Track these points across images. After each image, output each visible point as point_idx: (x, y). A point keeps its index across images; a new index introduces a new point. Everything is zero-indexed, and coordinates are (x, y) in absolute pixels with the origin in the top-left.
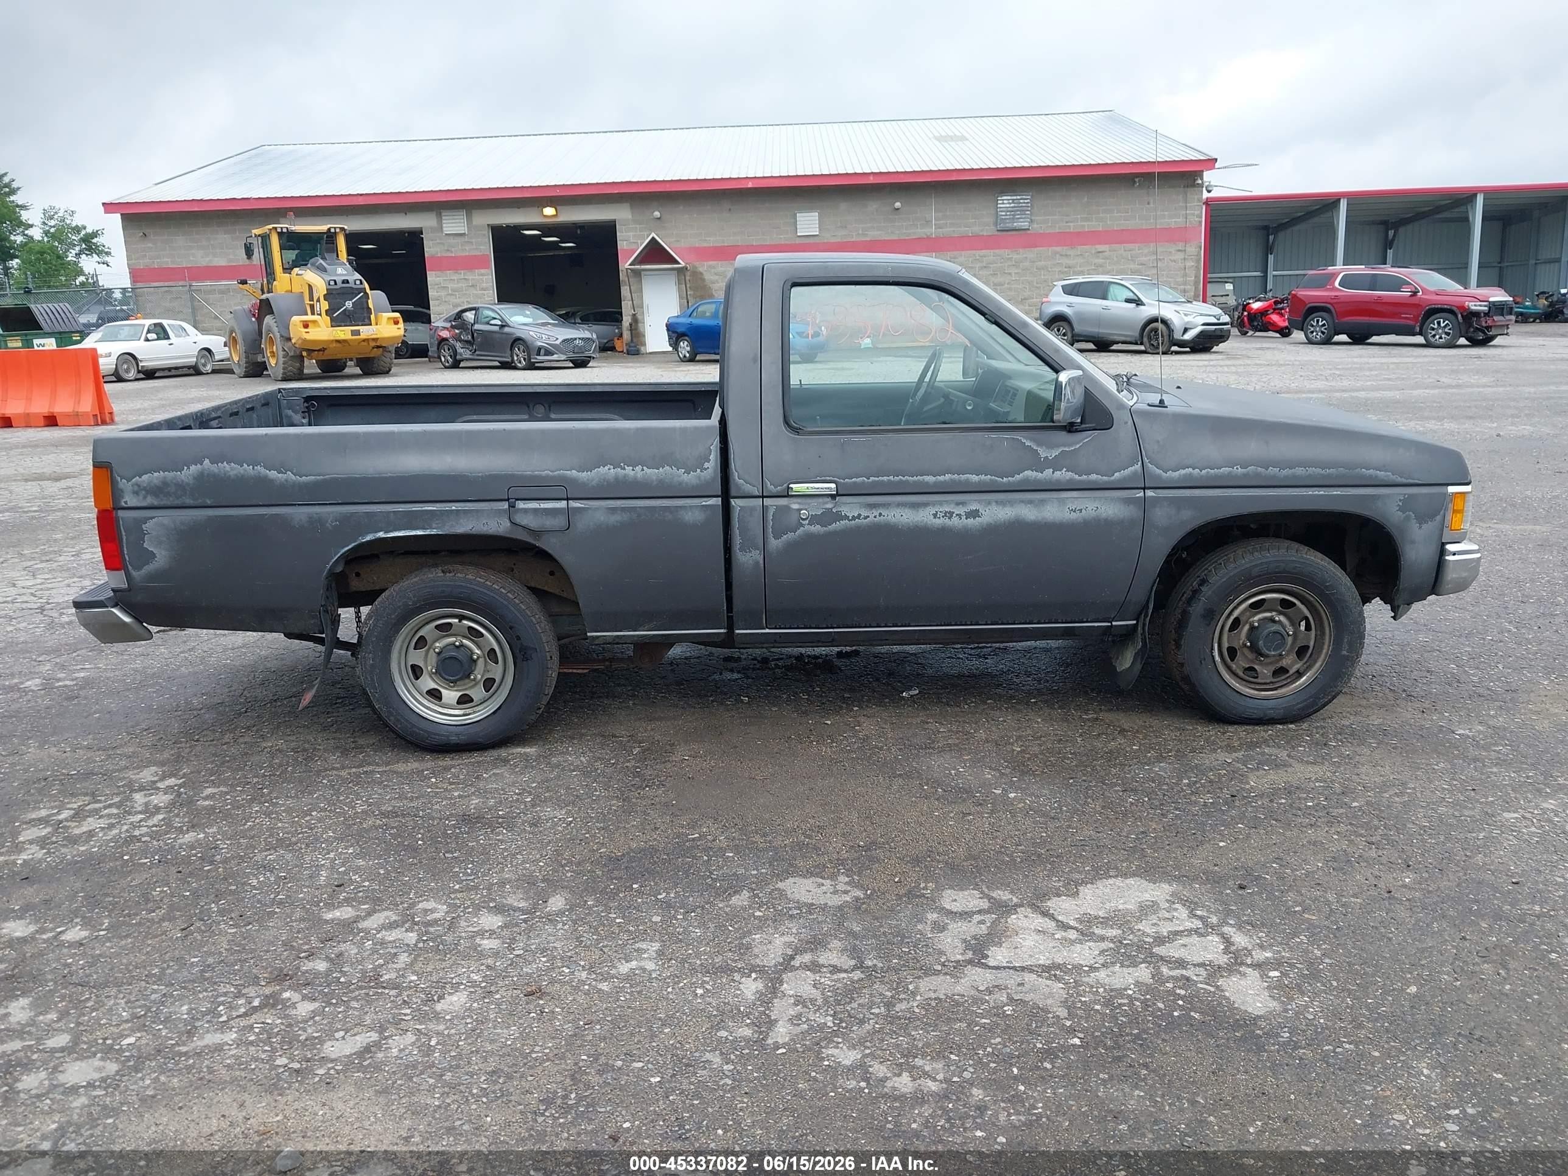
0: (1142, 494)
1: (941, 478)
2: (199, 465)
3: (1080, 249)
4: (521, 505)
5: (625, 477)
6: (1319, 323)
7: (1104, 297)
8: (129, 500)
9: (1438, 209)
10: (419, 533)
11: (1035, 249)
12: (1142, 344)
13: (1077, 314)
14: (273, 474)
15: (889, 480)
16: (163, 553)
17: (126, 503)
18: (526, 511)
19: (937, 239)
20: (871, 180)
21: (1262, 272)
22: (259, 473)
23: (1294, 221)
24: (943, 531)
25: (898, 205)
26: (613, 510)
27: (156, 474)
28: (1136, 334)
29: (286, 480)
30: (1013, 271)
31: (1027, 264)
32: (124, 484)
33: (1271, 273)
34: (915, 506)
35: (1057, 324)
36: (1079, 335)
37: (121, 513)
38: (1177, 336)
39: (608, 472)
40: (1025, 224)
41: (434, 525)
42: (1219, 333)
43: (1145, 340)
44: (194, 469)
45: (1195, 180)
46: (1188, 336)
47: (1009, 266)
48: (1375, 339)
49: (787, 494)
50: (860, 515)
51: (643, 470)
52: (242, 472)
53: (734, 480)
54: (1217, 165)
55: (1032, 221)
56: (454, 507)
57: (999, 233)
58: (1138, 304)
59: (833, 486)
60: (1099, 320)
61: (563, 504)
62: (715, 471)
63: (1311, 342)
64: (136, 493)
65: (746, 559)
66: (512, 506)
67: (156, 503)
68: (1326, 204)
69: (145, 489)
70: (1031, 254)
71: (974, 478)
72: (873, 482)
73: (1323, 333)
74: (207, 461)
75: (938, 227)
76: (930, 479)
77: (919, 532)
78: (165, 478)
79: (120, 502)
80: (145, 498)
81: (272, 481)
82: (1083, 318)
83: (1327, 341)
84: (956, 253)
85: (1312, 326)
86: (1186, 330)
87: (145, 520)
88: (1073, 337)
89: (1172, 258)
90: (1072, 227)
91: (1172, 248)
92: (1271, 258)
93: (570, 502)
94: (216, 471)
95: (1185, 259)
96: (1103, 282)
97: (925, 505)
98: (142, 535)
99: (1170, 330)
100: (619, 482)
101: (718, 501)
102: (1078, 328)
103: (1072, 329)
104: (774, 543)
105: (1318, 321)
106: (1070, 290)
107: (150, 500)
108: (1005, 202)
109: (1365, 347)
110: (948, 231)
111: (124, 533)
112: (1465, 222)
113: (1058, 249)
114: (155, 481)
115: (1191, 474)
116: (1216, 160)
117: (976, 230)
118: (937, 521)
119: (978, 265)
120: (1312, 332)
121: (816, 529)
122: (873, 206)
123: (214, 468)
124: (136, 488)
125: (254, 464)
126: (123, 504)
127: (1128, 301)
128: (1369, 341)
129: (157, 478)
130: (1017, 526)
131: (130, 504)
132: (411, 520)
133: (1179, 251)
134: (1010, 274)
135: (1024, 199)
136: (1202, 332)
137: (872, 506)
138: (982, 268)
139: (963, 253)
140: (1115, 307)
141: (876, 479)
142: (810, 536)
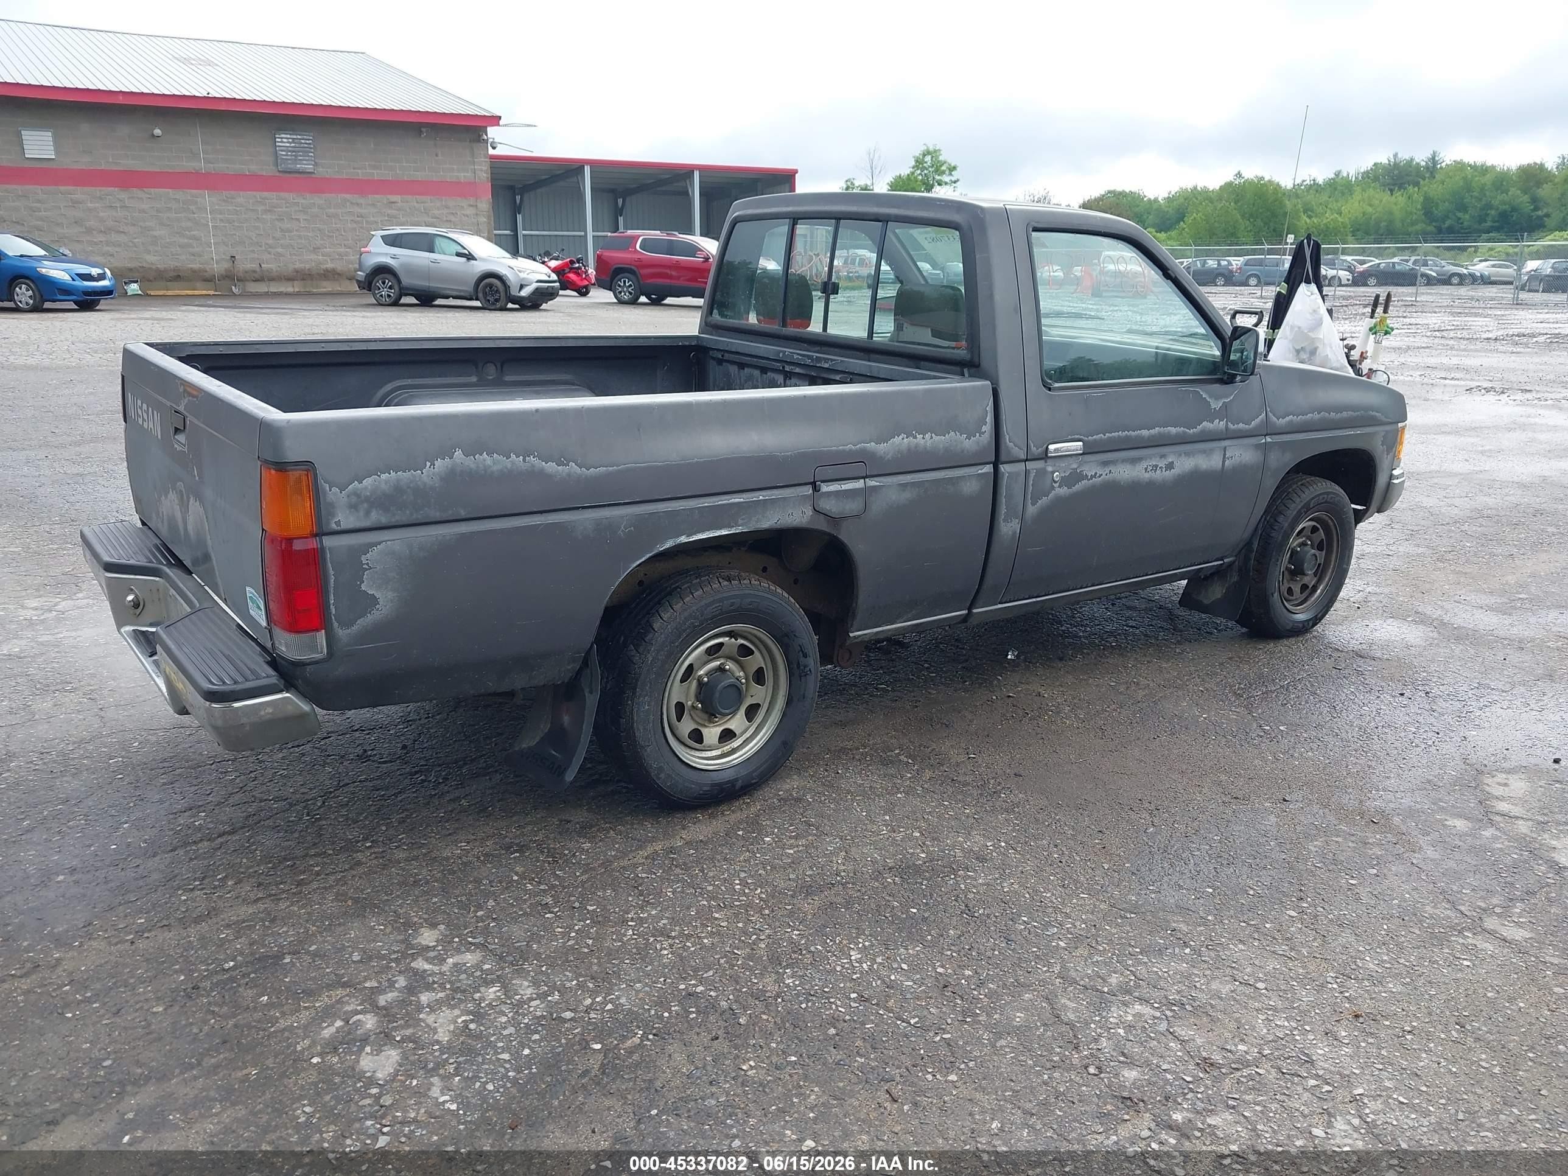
0: (1264, 441)
1: (1152, 432)
2: (447, 460)
3: (372, 198)
4: (825, 488)
5: (916, 447)
6: (626, 284)
7: (431, 250)
8: (344, 519)
9: (661, 182)
10: (724, 532)
11: (323, 195)
12: (477, 299)
13: (402, 265)
14: (551, 467)
15: (1119, 436)
16: (390, 595)
17: (338, 523)
18: (829, 494)
19: (207, 175)
20: (121, 100)
21: (512, 231)
22: (533, 466)
23: (538, 184)
24: (1151, 484)
25: (157, 132)
26: (904, 486)
27: (384, 476)
28: (469, 288)
29: (569, 475)
30: (302, 217)
31: (315, 210)
32: (335, 494)
33: (522, 232)
34: (1134, 461)
35: (382, 276)
36: (407, 289)
37: (328, 542)
38: (514, 292)
39: (901, 442)
40: (310, 167)
41: (740, 522)
42: (550, 290)
43: (480, 295)
44: (441, 465)
45: (480, 136)
46: (524, 293)
47: (296, 211)
48: (669, 300)
49: (1045, 456)
50: (1096, 473)
51: (932, 438)
52: (509, 466)
53: (1006, 443)
54: (501, 122)
55: (316, 164)
56: (761, 496)
57: (281, 175)
58: (468, 259)
59: (1081, 443)
60: (427, 273)
61: (860, 484)
62: (991, 437)
63: (621, 302)
64: (353, 507)
65: (1008, 528)
66: (816, 489)
67: (384, 520)
68: (570, 170)
69: (367, 499)
70: (318, 200)
71: (1173, 430)
72: (1109, 437)
73: (630, 293)
74: (458, 453)
75: (207, 161)
76: (1145, 433)
77: (1135, 487)
78: (398, 480)
79: (328, 523)
80: (368, 513)
81: (549, 477)
82: (410, 269)
83: (633, 302)
84: (233, 192)
85: (620, 286)
86: (522, 287)
87: (367, 548)
88: (400, 289)
89: (465, 212)
90: (360, 174)
91: (464, 203)
92: (519, 217)
93: (867, 480)
94: (473, 466)
95: (477, 214)
96: (427, 234)
97: (1140, 459)
98: (359, 571)
99: (506, 287)
100: (914, 453)
101: (988, 469)
102: (406, 281)
103: (399, 281)
104: (1032, 510)
105: (625, 282)
106: (393, 241)
107: (376, 517)
108: (284, 140)
109: (662, 308)
110: (221, 167)
111: (332, 572)
112: (686, 194)
113: (348, 196)
114: (383, 486)
115: (1292, 421)
116: (500, 117)
117: (254, 168)
118: (1147, 475)
119: (260, 208)
120: (620, 292)
121: (1063, 491)
122: (124, 129)
123: (470, 462)
124: (354, 499)
125: (526, 454)
126: (334, 526)
127: (459, 255)
128: (665, 302)
129: (386, 482)
130: (1195, 478)
131: (344, 526)
132: (716, 517)
133: (472, 206)
134: (298, 220)
135: (306, 139)
136: (537, 289)
137: (1105, 464)
138: (266, 211)
139: (241, 193)
140: (444, 259)
141: (1110, 435)
142: (1059, 499)
